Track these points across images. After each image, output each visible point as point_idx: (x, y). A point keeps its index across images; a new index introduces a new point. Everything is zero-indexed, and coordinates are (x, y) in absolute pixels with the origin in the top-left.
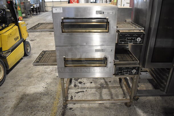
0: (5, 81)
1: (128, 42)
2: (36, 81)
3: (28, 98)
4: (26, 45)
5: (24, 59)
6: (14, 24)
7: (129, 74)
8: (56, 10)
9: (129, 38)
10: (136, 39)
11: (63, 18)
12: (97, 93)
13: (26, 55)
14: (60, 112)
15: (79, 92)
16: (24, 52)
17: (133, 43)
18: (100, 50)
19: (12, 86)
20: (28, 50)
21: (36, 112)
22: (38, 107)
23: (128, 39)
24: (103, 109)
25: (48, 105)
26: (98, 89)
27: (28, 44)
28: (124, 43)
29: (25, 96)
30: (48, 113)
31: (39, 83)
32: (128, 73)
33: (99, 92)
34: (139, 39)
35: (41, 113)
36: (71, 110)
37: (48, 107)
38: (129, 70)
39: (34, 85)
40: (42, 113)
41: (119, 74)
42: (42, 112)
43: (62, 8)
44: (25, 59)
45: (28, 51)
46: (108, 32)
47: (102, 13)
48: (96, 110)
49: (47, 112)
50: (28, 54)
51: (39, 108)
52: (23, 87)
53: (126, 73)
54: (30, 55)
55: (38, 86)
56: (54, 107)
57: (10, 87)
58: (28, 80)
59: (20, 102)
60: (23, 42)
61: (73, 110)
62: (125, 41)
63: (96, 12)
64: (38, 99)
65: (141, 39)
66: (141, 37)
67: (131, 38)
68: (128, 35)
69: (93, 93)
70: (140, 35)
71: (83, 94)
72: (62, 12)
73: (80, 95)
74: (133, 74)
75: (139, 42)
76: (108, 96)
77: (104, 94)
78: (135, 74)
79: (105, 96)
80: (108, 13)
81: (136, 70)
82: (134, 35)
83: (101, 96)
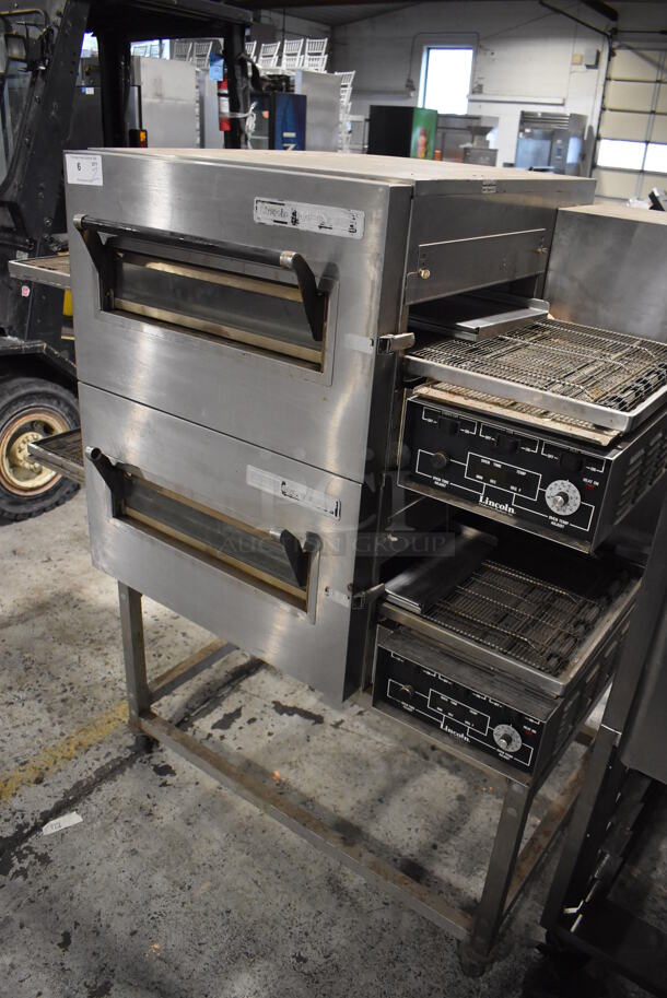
0: (69, 503)
1: (479, 487)
3: (65, 616)
7: (472, 744)
9: (486, 461)
10: (545, 485)
12: (380, 769)
14: (108, 754)
15: (291, 711)
17: (519, 515)
18: (272, 483)
19: (64, 537)
21: (22, 695)
22: (54, 678)
23: (476, 466)
24: (312, 877)
25: (98, 692)
26: (415, 749)
28: (448, 489)
29: (62, 602)
30: (57, 730)
32: (462, 730)
33: (397, 771)
34: (562, 496)
35: (36, 711)
36: (158, 779)
37: (87, 706)
38: (474, 712)
40: (39, 715)
41: (405, 705)
42: (41, 710)
46: (321, 368)
47: (288, 219)
48: (267, 858)
49: (60, 723)
51: (53, 686)
53: (448, 722)
56: (114, 715)
57: (58, 536)
59: (22, 619)
61: (164, 784)
63: (256, 209)
64: (92, 641)
65: (579, 496)
66: (585, 480)
67: (499, 466)
68: (478, 432)
69: (359, 754)
70: (582, 462)
71: (302, 732)
72: (100, 183)
73: (283, 727)
74: (496, 754)
75: (566, 523)
76: (419, 826)
77: (407, 800)
78: (511, 763)
79: (409, 813)
80: (320, 227)
81: (524, 736)
82: (528, 450)
83: (380, 800)
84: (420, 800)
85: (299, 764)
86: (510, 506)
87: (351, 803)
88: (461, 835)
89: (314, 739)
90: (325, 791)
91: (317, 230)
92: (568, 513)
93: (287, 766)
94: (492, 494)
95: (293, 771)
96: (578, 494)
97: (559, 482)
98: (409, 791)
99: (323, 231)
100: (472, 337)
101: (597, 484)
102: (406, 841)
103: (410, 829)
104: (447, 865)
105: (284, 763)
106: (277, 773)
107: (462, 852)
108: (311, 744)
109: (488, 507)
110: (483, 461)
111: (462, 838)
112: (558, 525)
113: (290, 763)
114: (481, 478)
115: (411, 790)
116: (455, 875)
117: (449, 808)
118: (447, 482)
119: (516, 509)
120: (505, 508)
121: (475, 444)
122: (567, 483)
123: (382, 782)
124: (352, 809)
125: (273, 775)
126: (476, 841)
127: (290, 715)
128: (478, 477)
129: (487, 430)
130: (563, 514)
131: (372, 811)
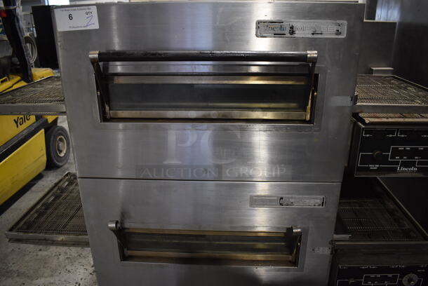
1: (397, 163)
2: (62, 258)
4: (55, 137)
5: (48, 177)
6: (19, 78)
8: (70, 17)
9: (401, 148)
11: (94, 55)
13: (51, 165)
16: (44, 159)
17: (420, 170)
18: (271, 201)
20: (61, 151)
23: (395, 152)
27: (61, 134)
28: (378, 169)
31: (69, 267)
38: (390, 275)
39: (52, 276)
43: (94, 9)
44: (49, 179)
45: (62, 155)
46: (310, 122)
47: (287, 32)
50: (61, 164)
52: (17, 279)
54: (66, 166)
55: (63, 279)
58: (40, 253)
60: (43, 130)
62: (383, 160)
63: (258, 28)
67: (409, 149)
68: (397, 135)
72: (96, 26)
80: (313, 34)
81: (419, 275)
82: (425, 136)
86: (415, 167)
91: (311, 36)
94: (405, 164)
99: (315, 36)
114: (398, 158)
118: (378, 166)
119: (418, 168)
120: (412, 169)
121: (396, 141)
128: (396, 158)
129: (402, 132)
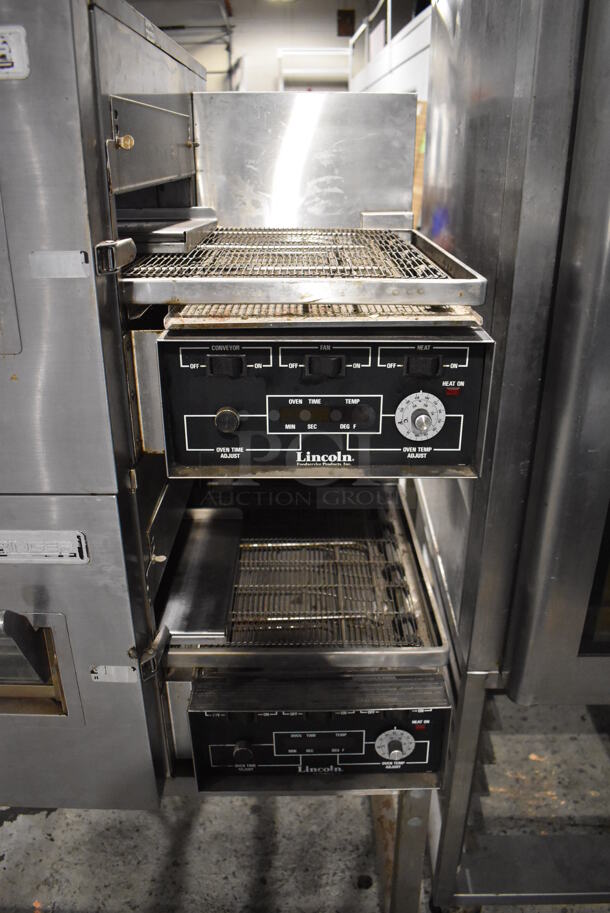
1: (292, 441)
7: (347, 772)
9: (295, 400)
10: (391, 407)
12: (154, 826)
17: (359, 461)
28: (245, 459)
32: (332, 761)
33: (173, 818)
34: (421, 415)
41: (240, 767)
53: (307, 762)
65: (443, 408)
66: (445, 384)
67: (318, 402)
68: (276, 362)
69: (121, 823)
70: (438, 360)
71: (38, 834)
73: (12, 840)
74: (382, 770)
75: (429, 449)
76: (233, 869)
77: (203, 846)
78: (404, 769)
79: (214, 860)
81: (416, 733)
82: (358, 366)
83: (176, 864)
84: (216, 837)
85: (57, 877)
86: (345, 452)
87: (145, 886)
88: (280, 851)
89: (56, 834)
90: (108, 891)
92: (431, 434)
93: (44, 888)
94: (314, 445)
95: (54, 891)
96: (440, 406)
97: (411, 398)
98: (199, 833)
100: (178, 247)
101: (462, 384)
102: (231, 893)
103: (226, 878)
104: (288, 894)
105: (38, 888)
106: (37, 905)
107: (293, 870)
108: (58, 842)
109: (313, 464)
110: (291, 402)
111: (282, 854)
112: (418, 456)
113: (46, 882)
114: (293, 427)
115: (201, 831)
116: (303, 899)
117: (250, 828)
118: (241, 450)
119: (354, 454)
120: (338, 457)
121: (274, 380)
122: (422, 395)
123: (164, 843)
124: (151, 894)
125: (34, 908)
126: (298, 848)
127: (13, 819)
128: (287, 427)
129: (291, 354)
130: (424, 438)
131: (174, 883)
